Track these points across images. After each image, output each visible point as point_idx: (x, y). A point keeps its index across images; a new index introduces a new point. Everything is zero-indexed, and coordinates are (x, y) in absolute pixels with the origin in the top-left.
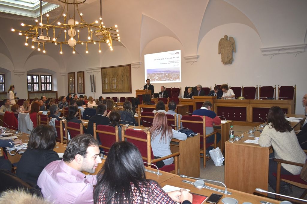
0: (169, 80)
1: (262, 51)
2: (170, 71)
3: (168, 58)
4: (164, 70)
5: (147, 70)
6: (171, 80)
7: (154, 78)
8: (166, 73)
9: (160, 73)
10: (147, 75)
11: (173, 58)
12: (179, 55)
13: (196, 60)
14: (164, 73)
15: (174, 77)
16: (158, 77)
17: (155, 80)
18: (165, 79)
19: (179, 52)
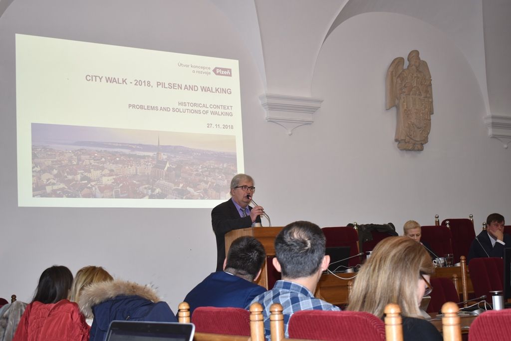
2: (187, 151)
3: (172, 86)
5: (37, 129)
6: (191, 197)
7: (90, 180)
8: (164, 156)
9: (127, 151)
10: (34, 156)
11: (204, 89)
14: (151, 154)
15: (210, 183)
16: (117, 175)
17: (98, 190)
18: (158, 190)
19: (230, 70)
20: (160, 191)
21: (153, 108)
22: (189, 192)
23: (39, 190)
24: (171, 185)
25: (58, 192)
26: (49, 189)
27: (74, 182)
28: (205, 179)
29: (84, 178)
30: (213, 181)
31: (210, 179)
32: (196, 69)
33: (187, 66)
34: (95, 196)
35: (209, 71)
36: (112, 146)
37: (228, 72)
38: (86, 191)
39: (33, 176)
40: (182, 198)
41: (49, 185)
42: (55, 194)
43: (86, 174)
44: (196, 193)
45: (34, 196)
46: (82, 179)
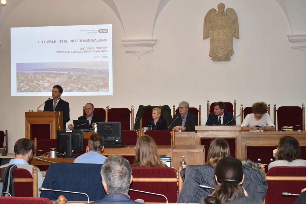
0: (80, 89)
1: (291, 41)
2: (83, 70)
3: (77, 41)
4: (68, 67)
5: (19, 65)
6: (85, 91)
7: (39, 85)
8: (72, 73)
9: (55, 72)
10: (17, 76)
11: (93, 40)
12: (109, 36)
13: (149, 49)
14: (66, 72)
15: (94, 84)
16: (51, 82)
17: (42, 89)
18: (69, 88)
19: (107, 30)
20: (70, 88)
21: (68, 52)
22: (84, 89)
23: (19, 89)
24: (75, 85)
25: (26, 90)
26: (23, 89)
27: (33, 86)
28: (92, 82)
29: (37, 84)
30: (96, 83)
31: (94, 82)
32: (89, 32)
33: (85, 31)
34: (41, 91)
35: (96, 31)
36: (49, 70)
37: (106, 31)
38: (38, 89)
39: (17, 84)
40: (80, 91)
41: (23, 87)
42: (25, 91)
43: (38, 82)
44: (87, 89)
45: (17, 92)
46: (36, 85)
